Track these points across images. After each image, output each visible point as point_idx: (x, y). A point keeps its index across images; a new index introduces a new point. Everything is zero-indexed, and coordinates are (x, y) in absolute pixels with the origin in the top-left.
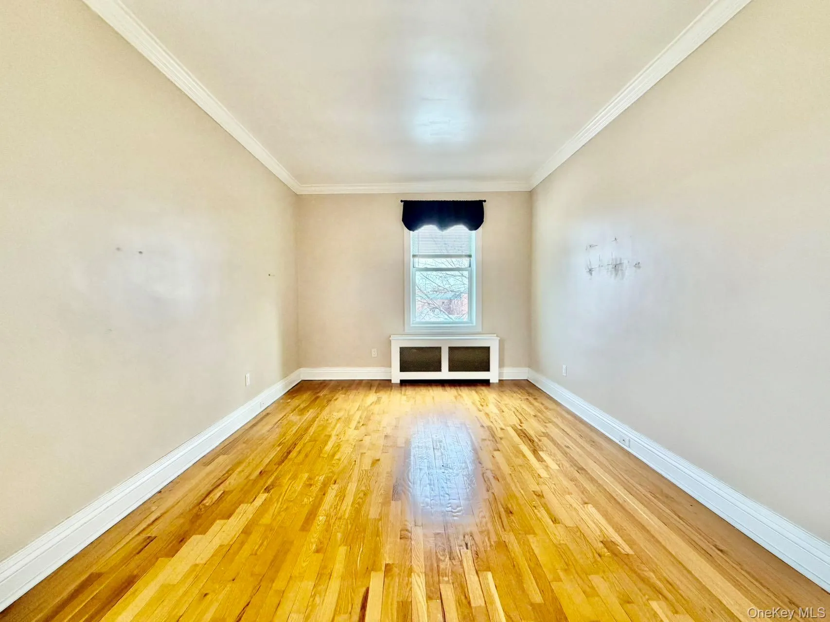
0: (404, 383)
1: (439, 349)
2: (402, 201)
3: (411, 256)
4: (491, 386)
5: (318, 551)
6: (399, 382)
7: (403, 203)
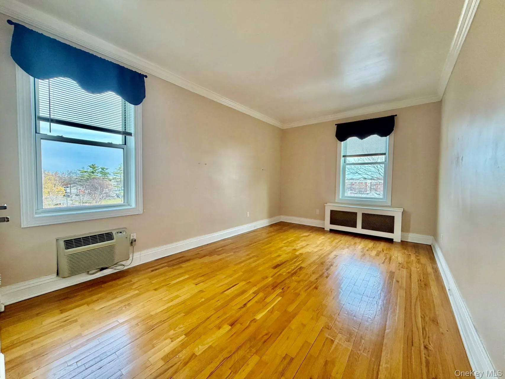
0: (332, 231)
1: (356, 214)
2: (336, 125)
3: (342, 156)
4: (394, 243)
5: (234, 271)
6: (329, 230)
7: (337, 125)
